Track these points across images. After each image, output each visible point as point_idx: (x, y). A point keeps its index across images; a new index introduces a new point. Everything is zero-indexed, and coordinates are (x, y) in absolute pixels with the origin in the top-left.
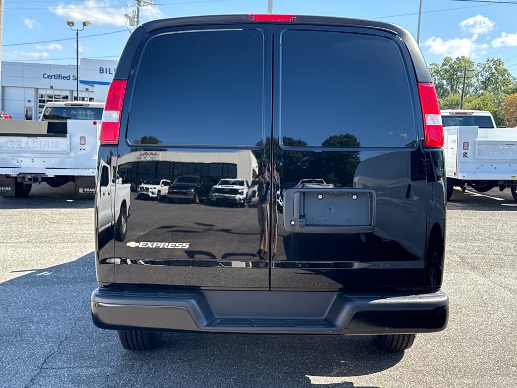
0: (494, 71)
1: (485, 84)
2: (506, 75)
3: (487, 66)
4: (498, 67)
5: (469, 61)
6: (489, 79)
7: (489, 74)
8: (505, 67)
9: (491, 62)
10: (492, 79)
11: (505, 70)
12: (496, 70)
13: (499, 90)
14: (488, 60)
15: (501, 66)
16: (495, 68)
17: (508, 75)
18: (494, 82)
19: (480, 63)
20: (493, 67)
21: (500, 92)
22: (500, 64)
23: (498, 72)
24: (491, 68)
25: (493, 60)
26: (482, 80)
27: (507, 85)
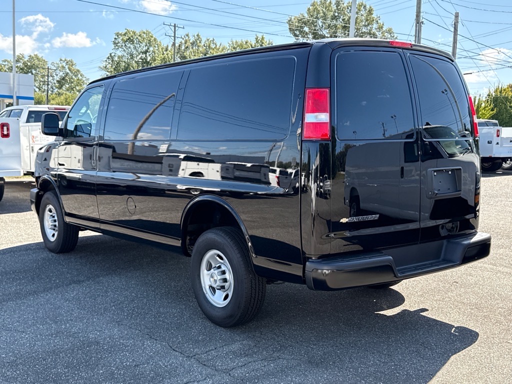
0: (69, 71)
1: (61, 83)
2: (79, 76)
3: (60, 65)
4: (71, 67)
5: (43, 60)
6: (63, 79)
7: (64, 74)
8: (77, 68)
9: (64, 62)
10: (66, 78)
11: (78, 71)
12: (70, 70)
13: (74, 89)
14: (61, 60)
15: (73, 66)
16: (69, 68)
17: (81, 76)
18: (69, 81)
19: (53, 63)
20: (67, 67)
21: (76, 92)
22: (72, 65)
23: (72, 72)
24: (64, 67)
25: (65, 60)
26: (58, 79)
27: (81, 85)
